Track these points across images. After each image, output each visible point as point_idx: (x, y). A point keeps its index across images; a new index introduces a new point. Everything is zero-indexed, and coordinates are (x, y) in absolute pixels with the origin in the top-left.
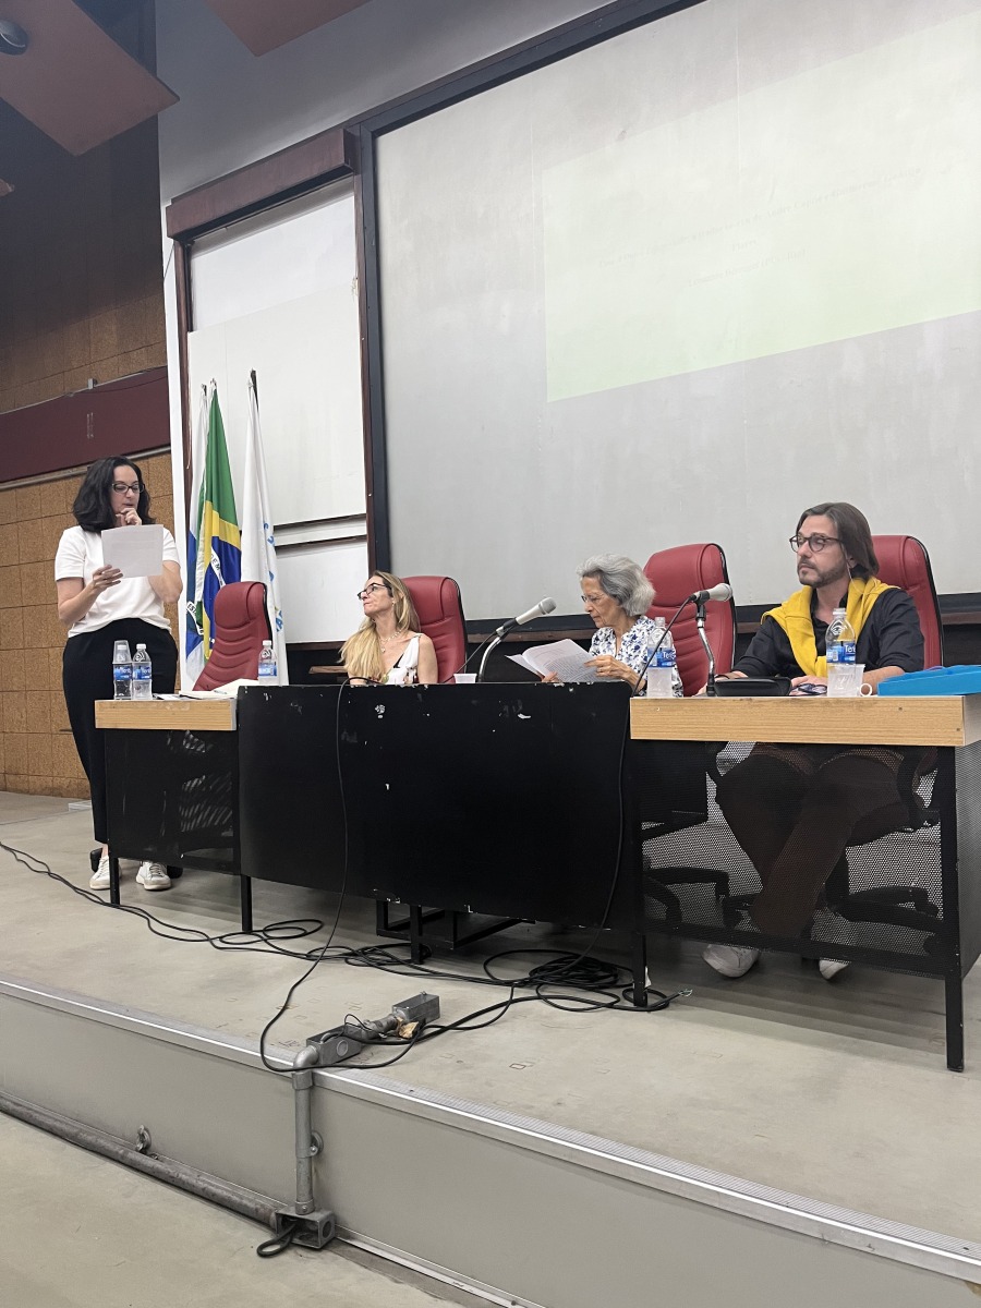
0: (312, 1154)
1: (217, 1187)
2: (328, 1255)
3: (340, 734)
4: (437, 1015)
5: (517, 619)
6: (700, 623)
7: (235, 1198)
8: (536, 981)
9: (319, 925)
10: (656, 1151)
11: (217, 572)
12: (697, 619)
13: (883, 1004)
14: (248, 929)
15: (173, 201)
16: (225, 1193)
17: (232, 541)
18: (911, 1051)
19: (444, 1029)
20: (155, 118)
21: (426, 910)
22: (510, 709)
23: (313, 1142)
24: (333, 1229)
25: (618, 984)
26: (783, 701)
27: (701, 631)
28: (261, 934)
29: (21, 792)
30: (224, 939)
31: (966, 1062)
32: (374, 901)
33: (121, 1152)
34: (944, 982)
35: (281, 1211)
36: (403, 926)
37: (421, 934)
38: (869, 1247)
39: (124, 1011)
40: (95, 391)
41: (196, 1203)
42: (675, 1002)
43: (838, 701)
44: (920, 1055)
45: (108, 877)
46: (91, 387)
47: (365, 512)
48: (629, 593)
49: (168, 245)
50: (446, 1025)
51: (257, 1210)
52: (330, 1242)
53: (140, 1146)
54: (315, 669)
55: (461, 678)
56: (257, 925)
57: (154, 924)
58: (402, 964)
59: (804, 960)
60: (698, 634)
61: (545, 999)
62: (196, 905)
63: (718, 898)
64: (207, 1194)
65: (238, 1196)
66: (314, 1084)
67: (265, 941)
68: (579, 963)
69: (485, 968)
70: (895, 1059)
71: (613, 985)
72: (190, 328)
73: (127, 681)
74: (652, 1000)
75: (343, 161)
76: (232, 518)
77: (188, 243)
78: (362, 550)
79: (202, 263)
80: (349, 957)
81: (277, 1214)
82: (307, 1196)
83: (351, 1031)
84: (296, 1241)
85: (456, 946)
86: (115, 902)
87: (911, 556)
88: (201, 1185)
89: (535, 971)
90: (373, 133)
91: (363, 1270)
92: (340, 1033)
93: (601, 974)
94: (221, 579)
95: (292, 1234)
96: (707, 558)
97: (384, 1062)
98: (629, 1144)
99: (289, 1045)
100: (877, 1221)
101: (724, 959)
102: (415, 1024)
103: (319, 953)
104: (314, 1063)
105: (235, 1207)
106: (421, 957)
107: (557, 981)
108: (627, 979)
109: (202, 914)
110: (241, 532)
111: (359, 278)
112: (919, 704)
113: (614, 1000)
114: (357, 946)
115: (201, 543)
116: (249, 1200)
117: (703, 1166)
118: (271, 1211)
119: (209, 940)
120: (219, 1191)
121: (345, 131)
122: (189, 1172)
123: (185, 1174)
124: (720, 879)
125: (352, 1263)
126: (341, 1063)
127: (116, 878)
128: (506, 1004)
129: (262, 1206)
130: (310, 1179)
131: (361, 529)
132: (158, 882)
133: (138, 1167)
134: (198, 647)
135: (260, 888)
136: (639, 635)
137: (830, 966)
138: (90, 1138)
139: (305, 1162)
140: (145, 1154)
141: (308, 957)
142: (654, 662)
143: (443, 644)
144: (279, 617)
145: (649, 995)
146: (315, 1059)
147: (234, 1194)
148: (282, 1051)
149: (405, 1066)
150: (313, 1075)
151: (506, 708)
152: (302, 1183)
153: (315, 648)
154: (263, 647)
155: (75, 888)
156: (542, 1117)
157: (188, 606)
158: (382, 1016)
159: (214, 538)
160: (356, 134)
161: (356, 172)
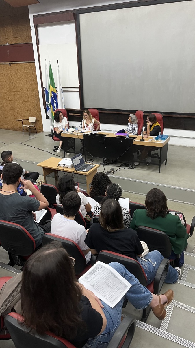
11: (53, 98)
17: (55, 92)
32: (102, 158)
34: (159, 166)
36: (106, 161)
37: (109, 162)
40: (8, 45)
44: (157, 172)
47: (78, 87)
50: (115, 171)
54: (70, 114)
70: (154, 172)
72: (39, 44)
74: (133, 168)
75: (73, 19)
76: (55, 88)
78: (78, 93)
79: (40, 29)
89: (121, 165)
90: (79, 13)
92: (107, 172)
93: (128, 165)
107: (124, 166)
111: (77, 42)
113: (130, 168)
115: (50, 92)
121: (74, 13)
128: (120, 169)
131: (78, 90)
134: (49, 110)
149: (114, 174)
151: (120, 140)
157: (47, 102)
158: (109, 170)
159: (52, 92)
160: (76, 13)
161: (75, 21)
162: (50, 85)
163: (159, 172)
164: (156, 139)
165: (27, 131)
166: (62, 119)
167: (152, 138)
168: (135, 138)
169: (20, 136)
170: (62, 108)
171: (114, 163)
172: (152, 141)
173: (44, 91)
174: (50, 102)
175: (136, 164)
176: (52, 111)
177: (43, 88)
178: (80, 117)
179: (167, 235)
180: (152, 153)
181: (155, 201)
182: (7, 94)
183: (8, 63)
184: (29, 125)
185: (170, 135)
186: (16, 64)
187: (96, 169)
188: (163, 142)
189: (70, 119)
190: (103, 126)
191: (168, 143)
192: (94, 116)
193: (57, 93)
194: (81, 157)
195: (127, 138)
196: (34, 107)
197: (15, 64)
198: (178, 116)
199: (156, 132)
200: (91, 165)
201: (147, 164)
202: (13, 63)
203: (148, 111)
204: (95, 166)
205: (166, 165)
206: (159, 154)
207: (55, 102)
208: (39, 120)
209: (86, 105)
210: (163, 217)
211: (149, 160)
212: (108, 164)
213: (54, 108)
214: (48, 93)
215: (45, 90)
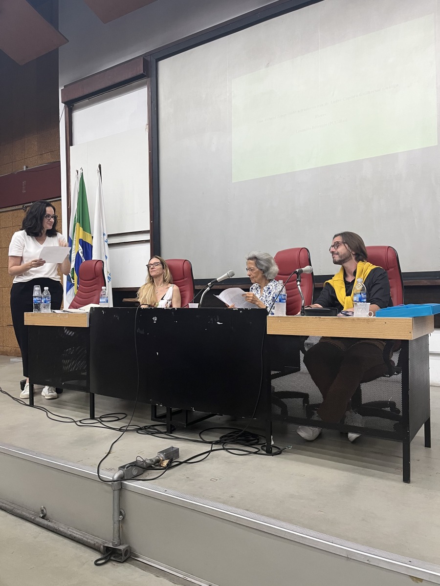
0: (120, 519)
1: (77, 534)
2: (126, 564)
3: (137, 329)
4: (178, 456)
5: (217, 279)
6: (298, 283)
7: (85, 539)
8: (222, 442)
9: (124, 416)
10: (274, 518)
11: (81, 255)
12: (297, 281)
13: (376, 453)
14: (92, 417)
15: (65, 87)
16: (80, 537)
17: (88, 241)
18: (388, 474)
19: (181, 463)
20: (57, 49)
21: (173, 409)
22: (214, 320)
23: (121, 514)
24: (129, 552)
25: (259, 443)
26: (334, 318)
27: (299, 286)
28: (99, 419)
30: (82, 422)
31: (411, 479)
32: (150, 405)
33: (33, 518)
34: (402, 443)
35: (106, 545)
36: (164, 416)
37: (171, 420)
38: (368, 561)
39: (35, 454)
40: (26, 171)
41: (66, 541)
42: (285, 451)
43: (358, 319)
44: (391, 476)
45: (29, 393)
46: (25, 169)
47: (149, 229)
48: (268, 269)
49: (62, 106)
50: (182, 461)
51: (94, 544)
52: (128, 558)
53: (42, 515)
54: (125, 300)
55: (191, 305)
56: (97, 415)
57: (49, 414)
58: (162, 433)
59: (341, 433)
60: (297, 287)
61: (227, 450)
62: (68, 406)
63: (304, 405)
64: (72, 537)
65: (86, 538)
66: (121, 488)
67: (100, 422)
68: (242, 434)
69: (200, 435)
70: (381, 477)
71: (257, 444)
72: (71, 145)
73: (39, 304)
74: (274, 451)
75: (142, 72)
76: (89, 231)
77: (71, 106)
78: (148, 247)
79: (77, 115)
80: (139, 430)
81: (104, 546)
82: (117, 538)
83: (139, 464)
84: (112, 558)
85: (187, 426)
86: (32, 404)
87: (390, 255)
88: (69, 533)
89: (221, 438)
90: (156, 59)
91: (143, 571)
92: (134, 465)
93: (252, 439)
94: (83, 258)
95: (111, 555)
96: (302, 254)
97: (154, 477)
98: (263, 515)
99: (111, 470)
100: (371, 549)
101: (306, 433)
102: (168, 461)
103: (125, 428)
104: (122, 478)
105: (85, 543)
106: (171, 430)
107: (232, 441)
108: (263, 441)
109: (71, 410)
110: (92, 237)
111: (149, 124)
112: (394, 321)
113: (257, 450)
114: (142, 425)
115: (74, 242)
116: (91, 540)
117: (296, 525)
118: (101, 545)
119: (75, 422)
120: (78, 536)
121: (144, 58)
122: (63, 527)
123: (62, 528)
124: (305, 396)
125: (137, 568)
126: (134, 478)
127: (32, 394)
128: (209, 452)
129: (97, 542)
130: (119, 530)
131: (147, 237)
132: (52, 396)
133: (41, 525)
134: (72, 289)
135: (98, 398)
136: (271, 288)
137: (352, 436)
138: (18, 511)
139: (117, 522)
140: (43, 519)
141: (120, 430)
142: (278, 300)
143: (185, 289)
144: (109, 276)
145: (273, 448)
146: (123, 476)
147: (84, 537)
148: (107, 473)
149: (162, 480)
150: (121, 483)
151: (212, 319)
152: (115, 533)
153: (125, 290)
154: (102, 290)
155: (13, 398)
156: (224, 503)
158: (153, 457)
159: (79, 240)
160: (149, 59)
161: (148, 80)
162: (78, 224)
163: (407, 479)
183: (22, 207)
205: (428, 444)
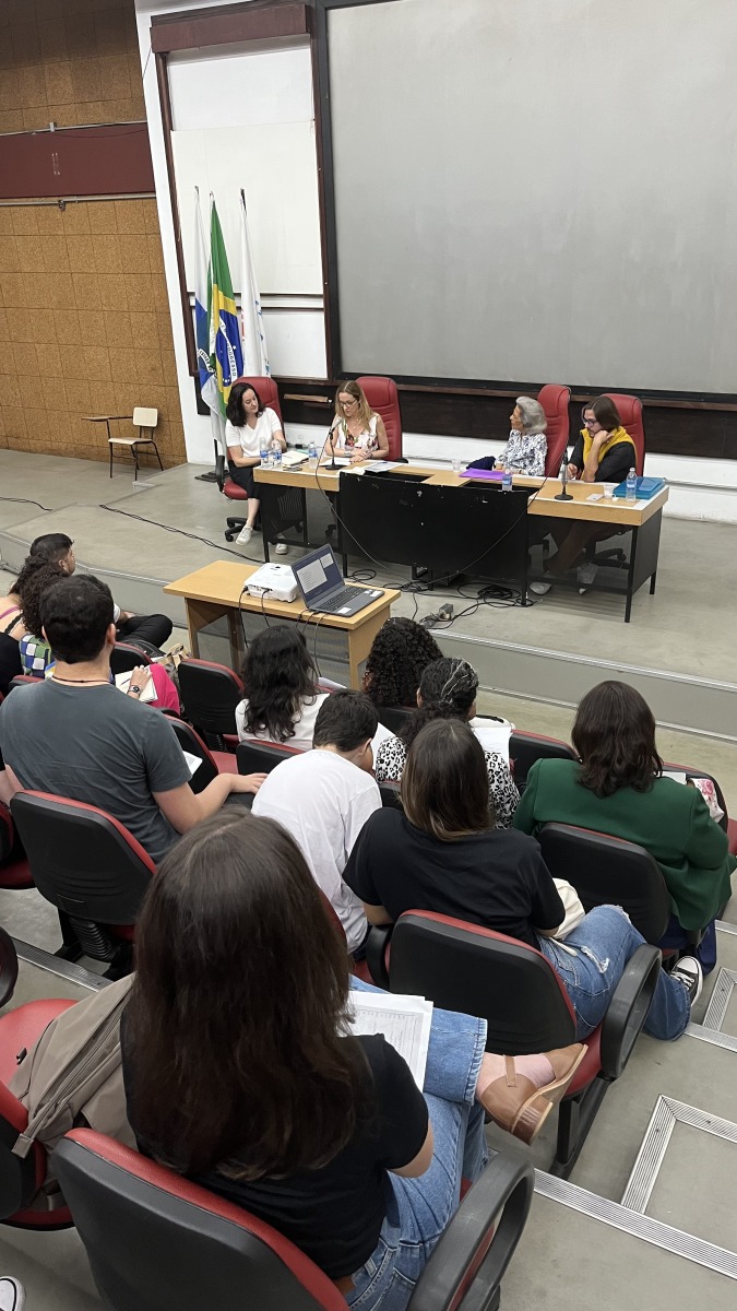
4: (454, 610)
11: (225, 334)
14: (345, 575)
15: (153, 19)
17: (232, 311)
18: (614, 616)
19: (457, 616)
29: (23, 451)
31: (631, 620)
32: (410, 564)
34: (626, 597)
36: (422, 575)
37: (432, 579)
40: (56, 133)
44: (617, 618)
46: (52, 129)
47: (321, 293)
50: (459, 614)
54: (288, 396)
58: (428, 591)
61: (488, 603)
69: (458, 591)
70: (607, 620)
71: (511, 597)
72: (172, 127)
75: (304, 31)
76: (231, 295)
78: (320, 317)
79: (176, 70)
83: (432, 616)
89: (479, 593)
90: (326, 8)
92: (428, 618)
93: (505, 592)
94: (227, 339)
97: (447, 626)
102: (449, 614)
107: (490, 596)
108: (517, 596)
111: (316, 120)
113: (513, 603)
115: (212, 314)
121: (306, 6)
127: (267, 550)
128: (476, 606)
131: (320, 304)
144: (267, 365)
145: (527, 602)
149: (453, 628)
157: (200, 352)
158: (436, 612)
159: (220, 311)
160: (313, 5)
161: (312, 37)
162: (214, 286)
163: (627, 620)
164: (616, 492)
165: (126, 462)
166: (257, 415)
167: (601, 491)
168: (534, 490)
169: (99, 482)
170: (260, 372)
171: (455, 583)
172: (598, 500)
173: (191, 308)
174: (212, 349)
175: (538, 588)
176: (220, 384)
177: (186, 295)
178: (325, 406)
179: (654, 860)
180: (601, 546)
181: (612, 731)
182: (51, 318)
183: (55, 200)
184: (132, 436)
185: (669, 479)
186: (84, 204)
187: (386, 608)
188: (642, 505)
189: (290, 414)
190: (413, 444)
191: (661, 509)
192: (378, 403)
193: (239, 316)
194: (328, 560)
195: (507, 488)
196: (153, 369)
197: (81, 204)
198: (705, 405)
199: (617, 467)
200: (366, 589)
201: (582, 590)
202: (75, 199)
203: (588, 385)
204: (383, 595)
205: (652, 592)
206: (627, 553)
207: (231, 349)
208: (170, 419)
209: (351, 364)
210: (641, 789)
211: (587, 575)
212: (431, 588)
213: (226, 371)
214: (204, 318)
215: (193, 303)
